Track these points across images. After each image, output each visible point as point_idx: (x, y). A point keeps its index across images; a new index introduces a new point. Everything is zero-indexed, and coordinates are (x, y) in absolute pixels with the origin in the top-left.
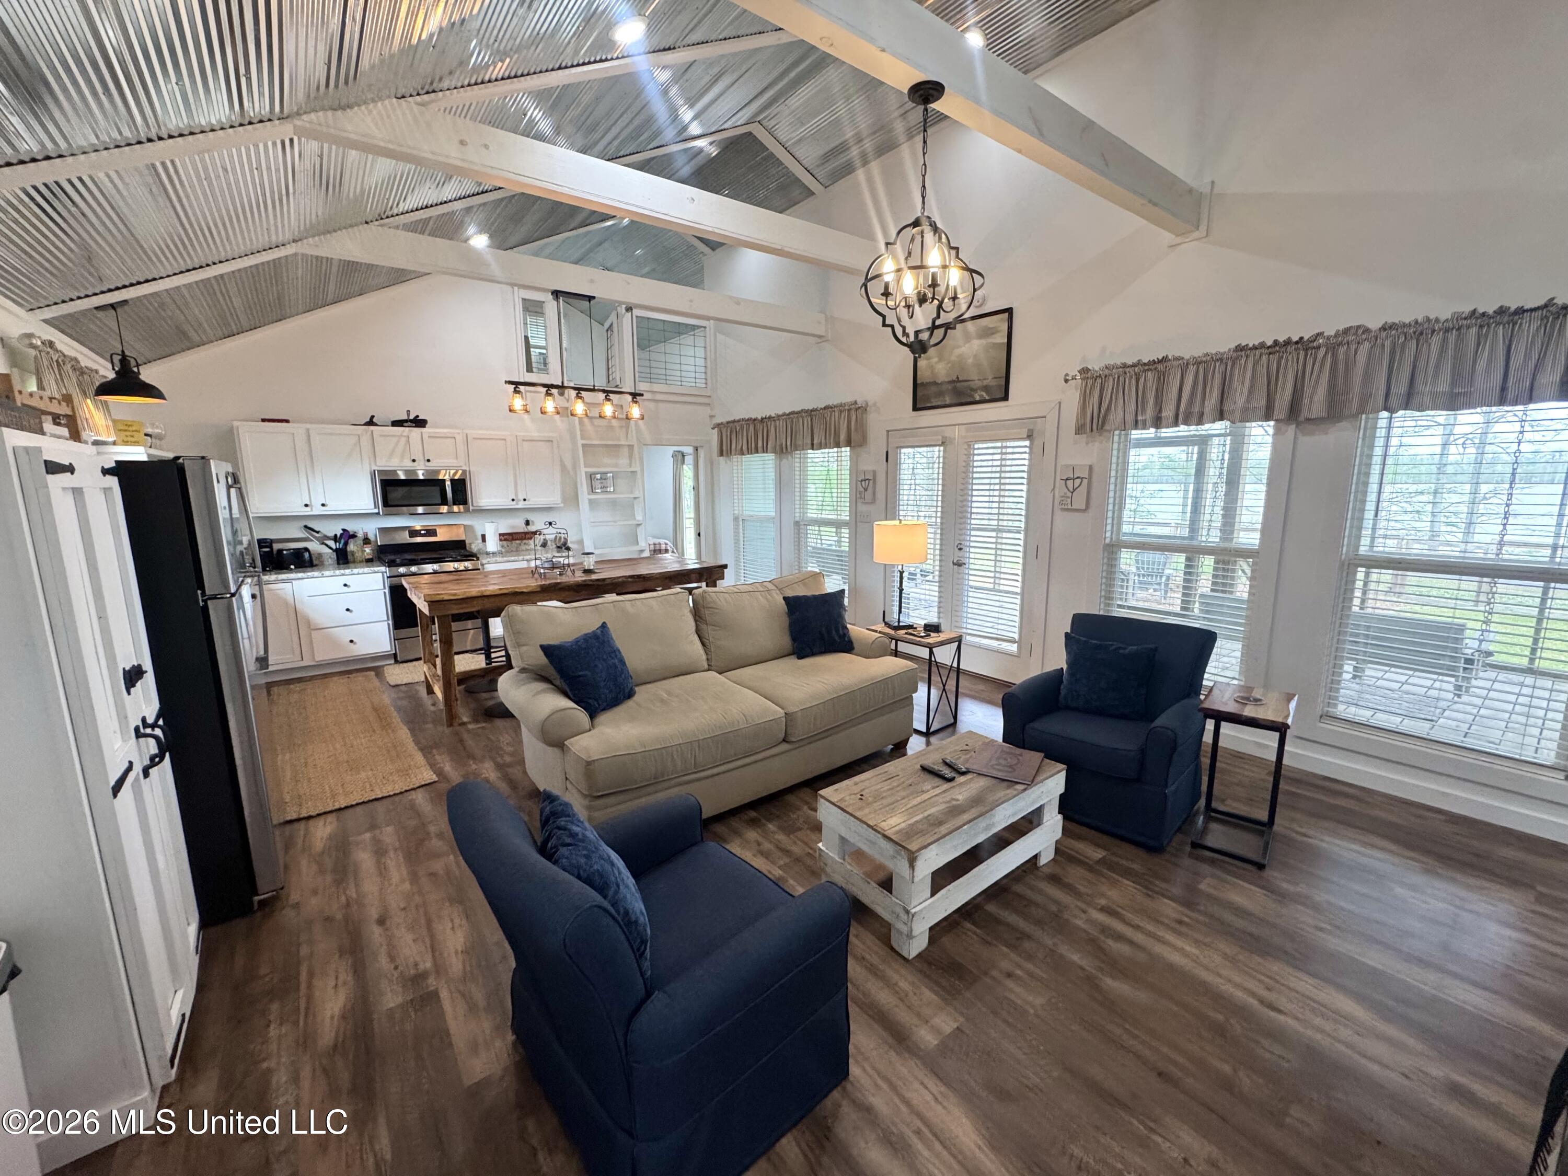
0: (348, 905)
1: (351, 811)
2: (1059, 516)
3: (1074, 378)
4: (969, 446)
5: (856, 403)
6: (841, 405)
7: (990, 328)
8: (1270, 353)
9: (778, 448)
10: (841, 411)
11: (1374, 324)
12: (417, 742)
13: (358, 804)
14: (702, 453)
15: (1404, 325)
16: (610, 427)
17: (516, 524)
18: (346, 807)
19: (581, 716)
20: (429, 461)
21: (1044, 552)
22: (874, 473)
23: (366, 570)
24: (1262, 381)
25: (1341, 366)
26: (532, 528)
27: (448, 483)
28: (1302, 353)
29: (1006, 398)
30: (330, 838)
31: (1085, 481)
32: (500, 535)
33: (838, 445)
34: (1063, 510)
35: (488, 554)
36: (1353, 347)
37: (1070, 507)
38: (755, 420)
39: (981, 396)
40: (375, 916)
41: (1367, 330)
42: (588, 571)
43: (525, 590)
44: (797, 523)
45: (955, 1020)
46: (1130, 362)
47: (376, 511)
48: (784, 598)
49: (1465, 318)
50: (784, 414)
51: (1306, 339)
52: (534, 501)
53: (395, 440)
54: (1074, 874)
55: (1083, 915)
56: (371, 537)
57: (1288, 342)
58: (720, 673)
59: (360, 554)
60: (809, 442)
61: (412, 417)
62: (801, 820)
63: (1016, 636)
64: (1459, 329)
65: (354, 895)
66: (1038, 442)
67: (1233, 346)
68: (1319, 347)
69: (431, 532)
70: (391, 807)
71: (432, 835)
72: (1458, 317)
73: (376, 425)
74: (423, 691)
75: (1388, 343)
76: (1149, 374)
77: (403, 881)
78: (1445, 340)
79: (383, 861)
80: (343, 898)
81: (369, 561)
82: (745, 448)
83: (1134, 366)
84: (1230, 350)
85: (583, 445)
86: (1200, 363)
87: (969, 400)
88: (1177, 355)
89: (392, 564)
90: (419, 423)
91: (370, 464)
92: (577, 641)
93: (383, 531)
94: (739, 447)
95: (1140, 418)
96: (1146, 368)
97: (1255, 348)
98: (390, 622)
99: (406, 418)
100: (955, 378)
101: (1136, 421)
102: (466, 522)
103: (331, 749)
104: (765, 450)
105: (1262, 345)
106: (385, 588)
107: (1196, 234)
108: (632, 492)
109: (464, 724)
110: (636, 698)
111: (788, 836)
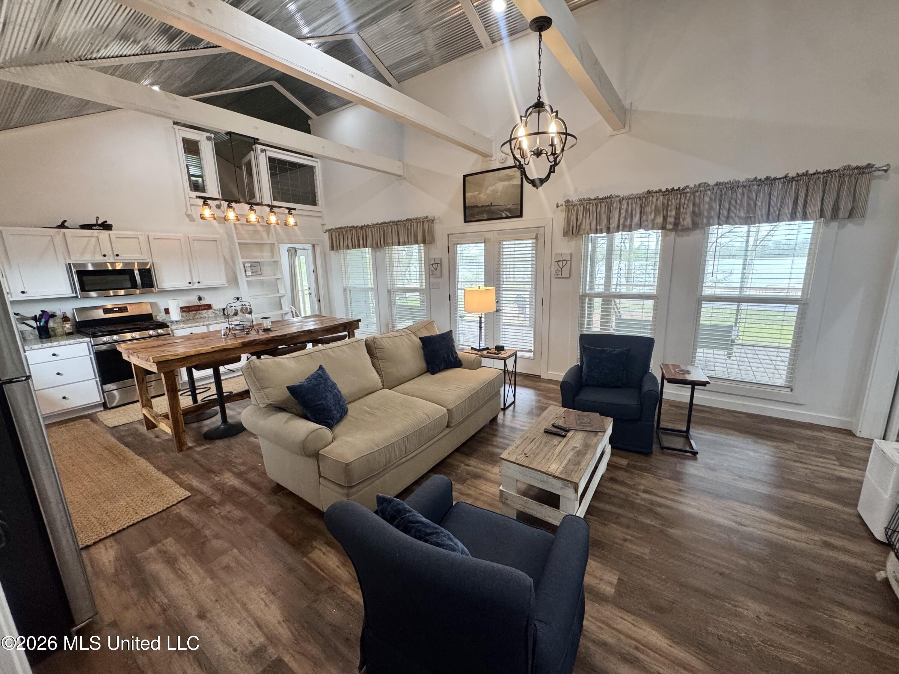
0: (164, 610)
1: (124, 532)
2: (555, 281)
3: (561, 205)
4: (500, 243)
5: (427, 217)
6: (417, 219)
7: (510, 176)
8: (664, 195)
9: (375, 245)
10: (417, 223)
11: (712, 182)
12: (158, 468)
13: (128, 527)
14: (318, 248)
15: (725, 184)
16: (256, 232)
17: (192, 300)
18: (119, 532)
19: (325, 431)
20: (117, 255)
21: (546, 302)
22: (441, 259)
23: (67, 342)
24: (660, 208)
25: (697, 203)
26: (203, 302)
27: (136, 272)
28: (679, 195)
29: (521, 216)
30: (117, 559)
31: (569, 262)
32: (181, 308)
33: (417, 243)
34: (556, 278)
35: (172, 322)
36: (703, 193)
37: (560, 276)
38: (357, 227)
39: (506, 214)
40: (194, 613)
41: (708, 185)
42: (266, 330)
43: (231, 347)
44: (389, 291)
45: (615, 574)
46: (592, 198)
47: (74, 295)
48: (420, 338)
49: (752, 181)
50: (377, 224)
51: (681, 189)
52: (205, 283)
53: (86, 239)
54: (621, 475)
55: (638, 497)
56: (69, 315)
57: (673, 189)
58: (390, 389)
59: (61, 329)
60: (397, 241)
61: (100, 222)
62: (464, 473)
63: (532, 348)
64: (749, 186)
65: (165, 601)
66: (541, 241)
67: (646, 190)
68: (687, 193)
69: (123, 309)
70: (162, 523)
71: (210, 537)
72: (748, 180)
73: (67, 228)
74: (143, 429)
75: (719, 192)
76: (603, 204)
77: (203, 579)
78: (743, 191)
79: (177, 566)
80: (157, 607)
81: (69, 335)
82: (350, 244)
83: (595, 199)
84: (643, 193)
85: (239, 244)
86: (629, 199)
87: (499, 216)
88: (617, 194)
89: (94, 335)
90: (106, 226)
91: (65, 259)
92: (309, 379)
93: (80, 310)
94: (346, 244)
95: (598, 228)
96: (601, 201)
97: (656, 192)
98: (98, 379)
99: (95, 223)
100: (489, 204)
101: (597, 230)
102: (151, 301)
103: (80, 486)
104: (365, 246)
105: (660, 191)
106: (90, 354)
107: (623, 131)
108: (275, 275)
109: (190, 448)
110: (350, 413)
111: (463, 484)
